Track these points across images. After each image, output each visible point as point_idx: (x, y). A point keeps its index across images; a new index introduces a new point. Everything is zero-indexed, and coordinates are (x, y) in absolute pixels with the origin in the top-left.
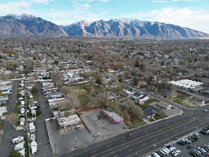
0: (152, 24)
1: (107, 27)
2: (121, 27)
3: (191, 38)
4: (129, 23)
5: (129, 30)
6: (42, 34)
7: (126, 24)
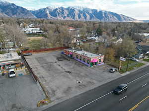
0: (98, 11)
1: (66, 12)
2: (76, 12)
3: (124, 21)
4: (82, 10)
5: (82, 15)
6: (15, 16)
7: (79, 11)
